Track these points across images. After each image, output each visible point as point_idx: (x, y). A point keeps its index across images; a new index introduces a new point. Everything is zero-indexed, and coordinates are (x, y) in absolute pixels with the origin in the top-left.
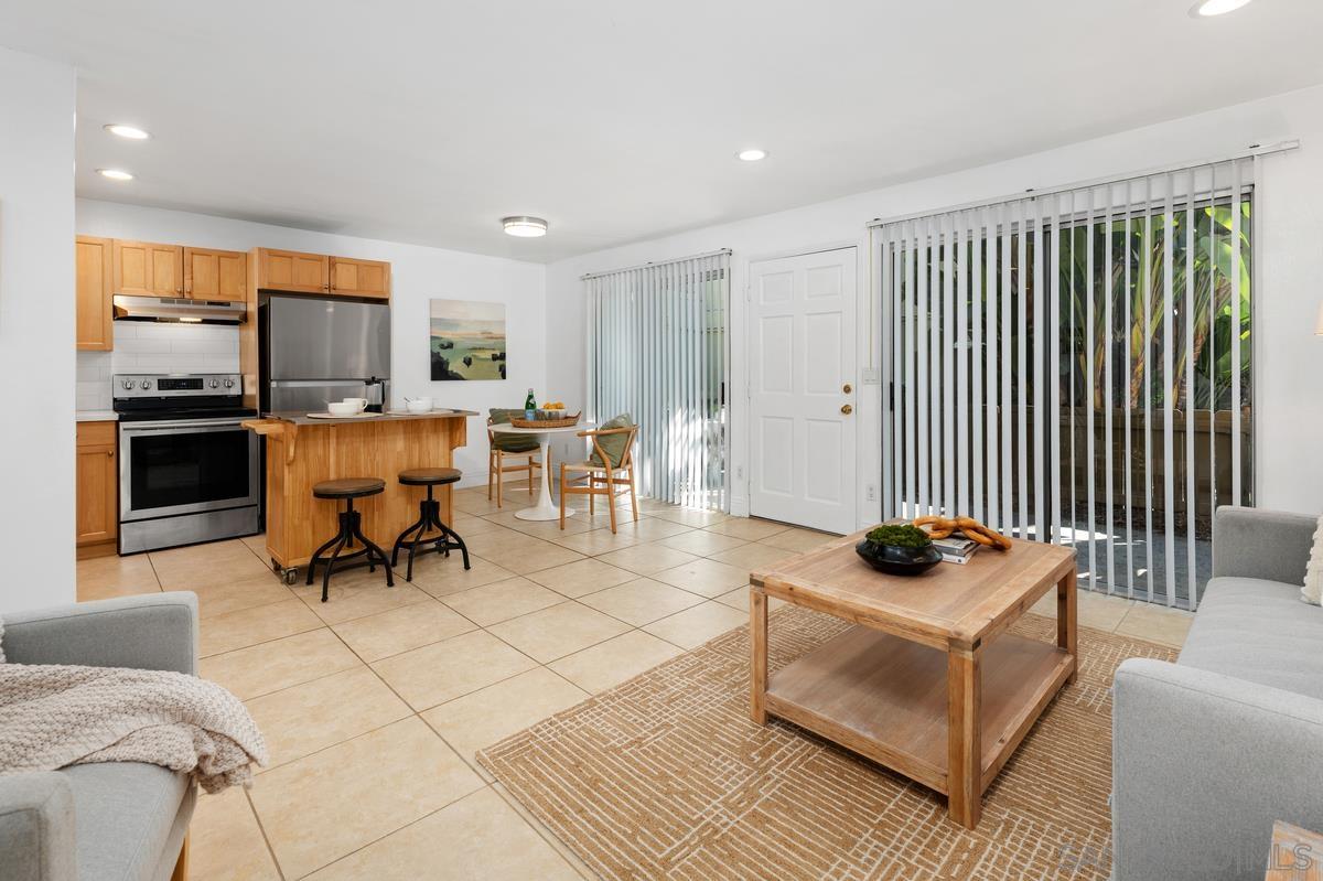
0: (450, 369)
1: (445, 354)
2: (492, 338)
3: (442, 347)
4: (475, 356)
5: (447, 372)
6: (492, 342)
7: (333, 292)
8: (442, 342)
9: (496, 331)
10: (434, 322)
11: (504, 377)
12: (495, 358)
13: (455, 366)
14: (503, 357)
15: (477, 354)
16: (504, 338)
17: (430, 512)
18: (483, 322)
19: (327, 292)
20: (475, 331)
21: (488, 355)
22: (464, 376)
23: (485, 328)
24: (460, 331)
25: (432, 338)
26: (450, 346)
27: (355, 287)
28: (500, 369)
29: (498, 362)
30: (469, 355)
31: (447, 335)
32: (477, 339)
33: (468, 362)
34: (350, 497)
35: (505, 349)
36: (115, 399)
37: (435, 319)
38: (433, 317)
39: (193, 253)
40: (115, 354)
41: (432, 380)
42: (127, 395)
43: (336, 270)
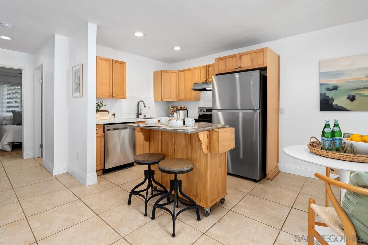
3: (328, 89)
5: (332, 105)
7: (240, 69)
8: (328, 86)
10: (321, 75)
19: (238, 70)
26: (335, 88)
27: (250, 65)
31: (333, 82)
33: (352, 98)
34: (149, 164)
36: (199, 115)
37: (322, 73)
38: (320, 72)
39: (209, 67)
40: (201, 101)
41: (320, 111)
42: (201, 113)
43: (241, 59)
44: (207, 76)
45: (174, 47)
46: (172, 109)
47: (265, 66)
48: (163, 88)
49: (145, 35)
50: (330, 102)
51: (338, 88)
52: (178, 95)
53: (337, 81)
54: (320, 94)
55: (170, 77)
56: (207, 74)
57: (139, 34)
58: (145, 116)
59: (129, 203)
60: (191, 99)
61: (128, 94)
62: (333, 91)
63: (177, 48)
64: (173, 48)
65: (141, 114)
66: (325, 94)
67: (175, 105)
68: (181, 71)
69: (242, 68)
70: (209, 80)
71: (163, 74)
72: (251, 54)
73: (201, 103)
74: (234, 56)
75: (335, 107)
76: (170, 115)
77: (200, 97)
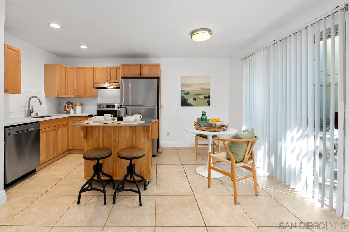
0: (188, 102)
1: (186, 97)
2: (204, 90)
3: (185, 94)
4: (198, 97)
5: (187, 103)
6: (204, 91)
8: (185, 92)
9: (206, 87)
10: (183, 85)
11: (209, 105)
12: (206, 98)
13: (190, 101)
14: (209, 97)
15: (198, 96)
16: (210, 90)
17: (131, 169)
18: (201, 84)
19: (140, 76)
20: (198, 87)
21: (203, 96)
22: (193, 105)
23: (202, 86)
24: (192, 88)
25: (182, 91)
26: (188, 93)
28: (208, 102)
29: (207, 99)
30: (195, 97)
31: (187, 89)
32: (199, 91)
33: (195, 99)
34: (98, 159)
35: (210, 94)
36: (98, 110)
37: (183, 84)
38: (182, 83)
39: (110, 69)
40: (99, 98)
41: (182, 106)
42: (99, 109)
43: (142, 68)
44: (109, 77)
45: (81, 46)
46: (67, 105)
47: (158, 76)
48: (58, 83)
49: (62, 27)
50: (186, 101)
51: (190, 94)
52: (76, 91)
53: (189, 89)
54: (182, 96)
55: (67, 73)
56: (109, 75)
57: (55, 26)
58: (37, 114)
59: (79, 202)
60: (92, 96)
61: (23, 89)
62: (187, 95)
63: (84, 47)
64: (79, 46)
65: (33, 112)
66: (184, 96)
67: (71, 101)
68: (79, 68)
69: (143, 75)
70: (111, 80)
71: (59, 68)
72: (149, 66)
73: (99, 100)
74: (137, 65)
75: (188, 104)
76: (65, 112)
77: (98, 94)
